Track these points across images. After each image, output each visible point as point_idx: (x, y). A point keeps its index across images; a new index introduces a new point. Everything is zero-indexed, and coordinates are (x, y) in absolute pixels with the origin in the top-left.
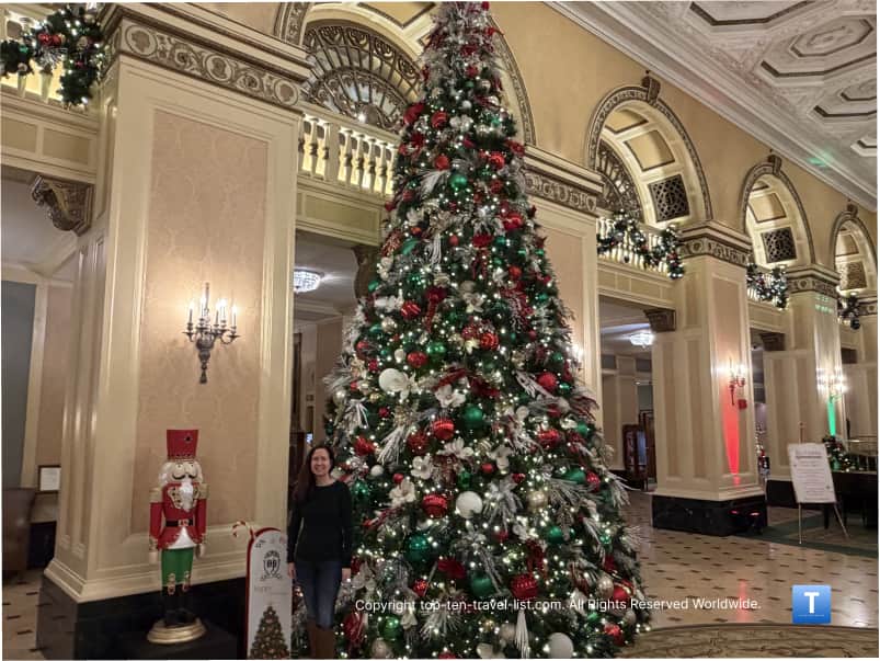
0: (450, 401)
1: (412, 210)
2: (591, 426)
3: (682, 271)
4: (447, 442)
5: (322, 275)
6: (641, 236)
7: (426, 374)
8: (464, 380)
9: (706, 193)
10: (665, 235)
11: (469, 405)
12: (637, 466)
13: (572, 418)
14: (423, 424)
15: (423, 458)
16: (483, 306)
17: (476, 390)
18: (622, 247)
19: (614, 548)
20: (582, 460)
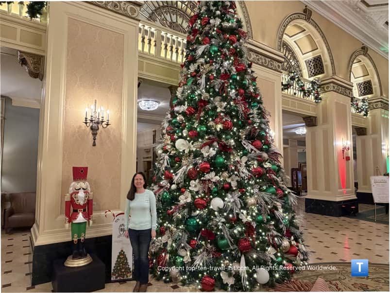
0: (208, 154)
1: (192, 64)
2: (278, 166)
3: (321, 99)
4: (207, 173)
5: (159, 102)
6: (302, 83)
7: (197, 141)
8: (215, 144)
9: (332, 63)
10: (313, 83)
11: (218, 156)
12: (297, 185)
13: (269, 162)
14: (195, 164)
15: (195, 181)
16: (225, 108)
17: (221, 148)
18: (293, 88)
19: (290, 225)
20: (274, 183)
